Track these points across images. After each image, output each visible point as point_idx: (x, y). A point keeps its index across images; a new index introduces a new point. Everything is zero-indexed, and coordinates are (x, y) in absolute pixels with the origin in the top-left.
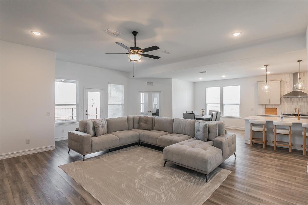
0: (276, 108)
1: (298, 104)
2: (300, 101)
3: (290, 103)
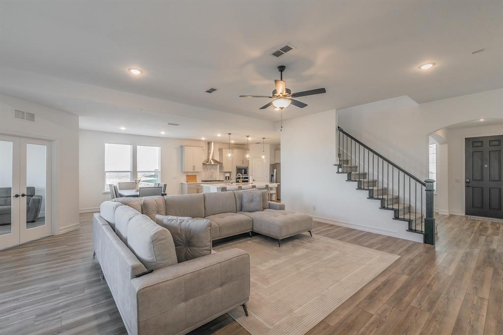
0: (197, 175)
2: (211, 168)
3: (206, 171)
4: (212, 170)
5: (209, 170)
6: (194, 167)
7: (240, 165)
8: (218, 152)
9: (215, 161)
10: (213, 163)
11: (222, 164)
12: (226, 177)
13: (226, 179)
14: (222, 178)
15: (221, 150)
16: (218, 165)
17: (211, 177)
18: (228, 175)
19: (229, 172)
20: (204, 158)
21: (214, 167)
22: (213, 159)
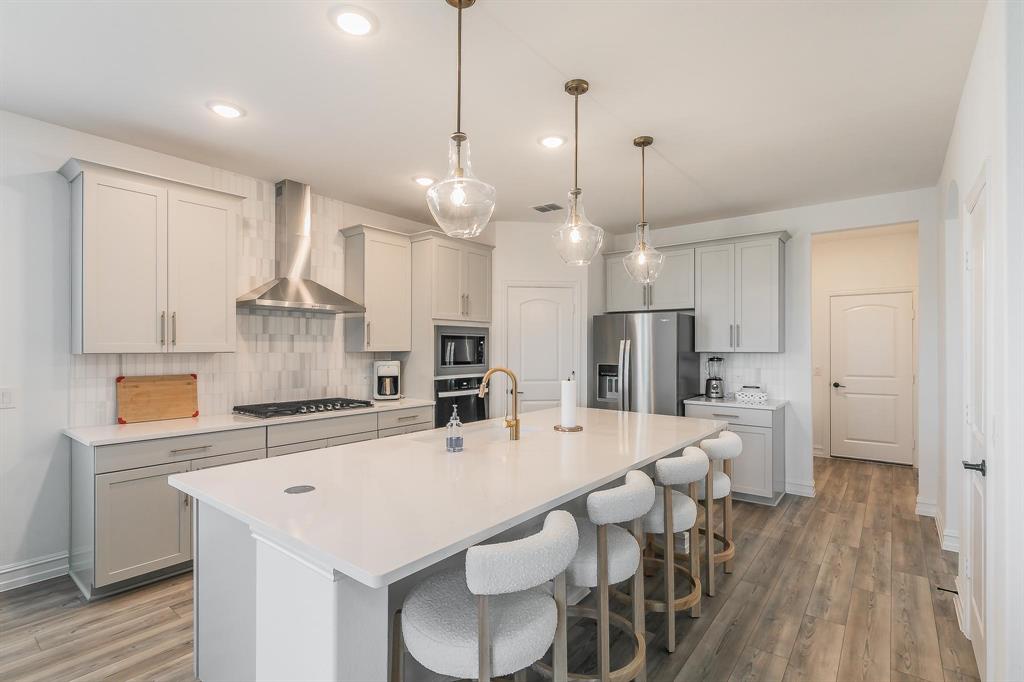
0: (195, 376)
1: (292, 350)
2: (299, 334)
3: (259, 343)
4: (301, 346)
5: (282, 345)
6: (167, 325)
7: (454, 317)
8: (339, 250)
9: (324, 293)
10: (309, 301)
11: (363, 310)
12: (381, 379)
13: (381, 391)
14: (360, 389)
15: (352, 237)
16: (340, 318)
17: (297, 380)
18: (390, 368)
19: (398, 356)
20: (251, 276)
21: (315, 323)
22: (308, 282)
